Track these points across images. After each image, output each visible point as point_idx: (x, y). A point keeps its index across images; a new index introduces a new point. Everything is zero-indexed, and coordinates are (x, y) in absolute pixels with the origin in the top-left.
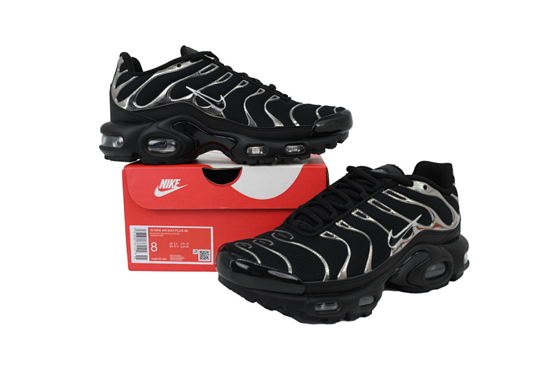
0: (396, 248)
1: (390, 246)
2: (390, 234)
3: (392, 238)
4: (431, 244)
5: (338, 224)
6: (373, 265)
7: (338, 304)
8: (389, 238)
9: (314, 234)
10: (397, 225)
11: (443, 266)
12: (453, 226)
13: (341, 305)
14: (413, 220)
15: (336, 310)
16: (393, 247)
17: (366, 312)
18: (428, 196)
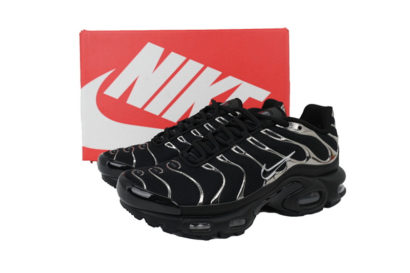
0: (269, 180)
1: (263, 178)
2: (264, 168)
3: (265, 171)
4: (306, 176)
5: (218, 158)
6: (246, 193)
7: (210, 225)
8: (262, 171)
9: (197, 166)
10: (270, 160)
11: (318, 194)
12: (329, 161)
13: (214, 226)
14: (286, 156)
15: (208, 229)
16: (267, 179)
17: (239, 231)
18: (303, 135)
